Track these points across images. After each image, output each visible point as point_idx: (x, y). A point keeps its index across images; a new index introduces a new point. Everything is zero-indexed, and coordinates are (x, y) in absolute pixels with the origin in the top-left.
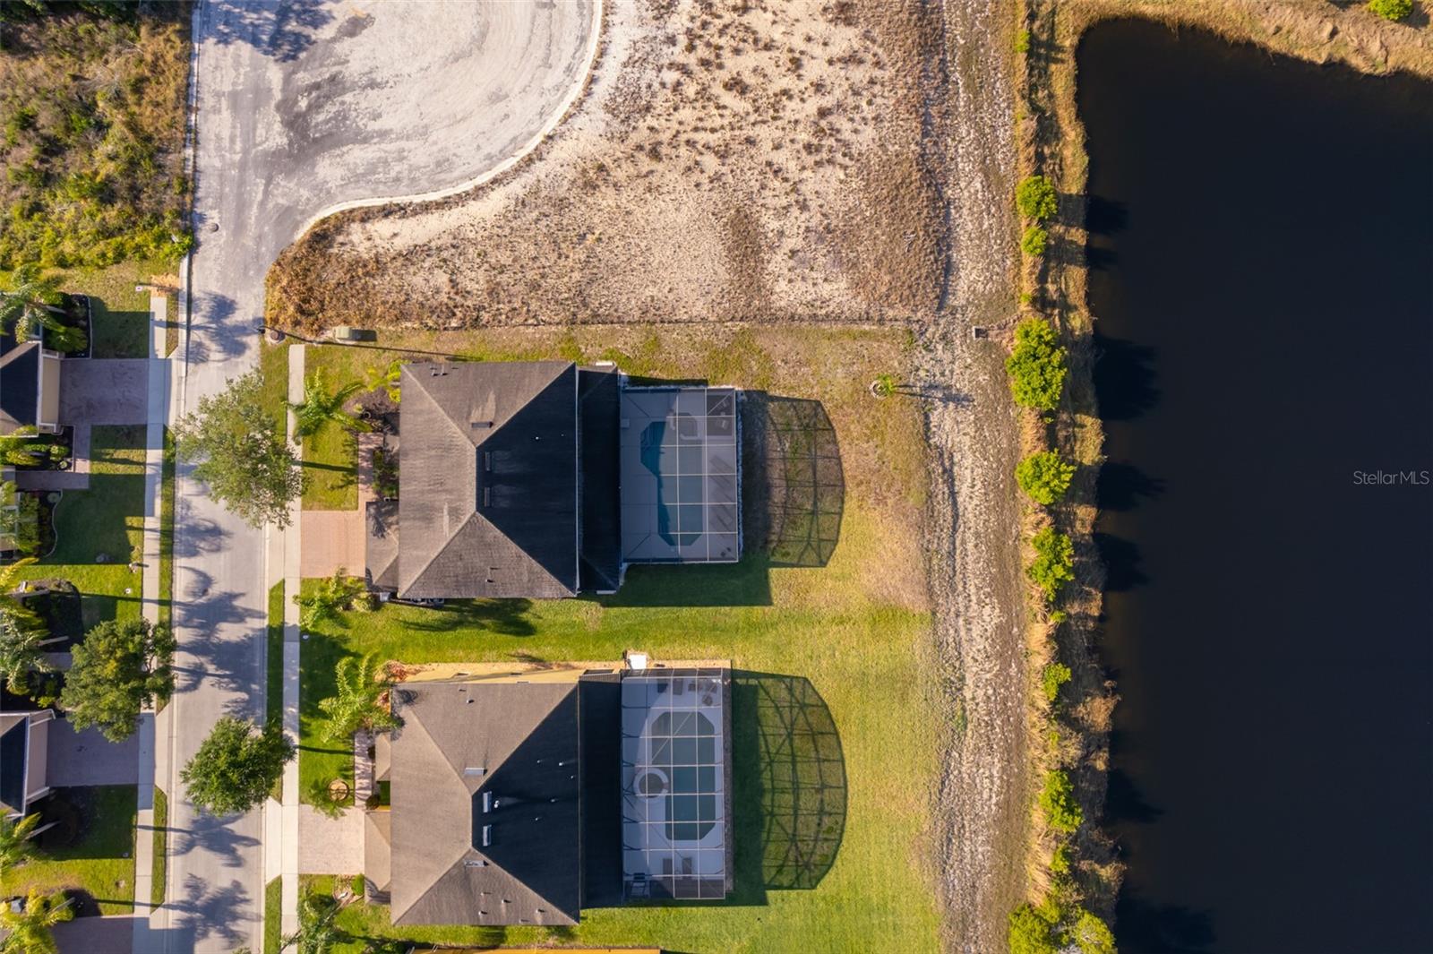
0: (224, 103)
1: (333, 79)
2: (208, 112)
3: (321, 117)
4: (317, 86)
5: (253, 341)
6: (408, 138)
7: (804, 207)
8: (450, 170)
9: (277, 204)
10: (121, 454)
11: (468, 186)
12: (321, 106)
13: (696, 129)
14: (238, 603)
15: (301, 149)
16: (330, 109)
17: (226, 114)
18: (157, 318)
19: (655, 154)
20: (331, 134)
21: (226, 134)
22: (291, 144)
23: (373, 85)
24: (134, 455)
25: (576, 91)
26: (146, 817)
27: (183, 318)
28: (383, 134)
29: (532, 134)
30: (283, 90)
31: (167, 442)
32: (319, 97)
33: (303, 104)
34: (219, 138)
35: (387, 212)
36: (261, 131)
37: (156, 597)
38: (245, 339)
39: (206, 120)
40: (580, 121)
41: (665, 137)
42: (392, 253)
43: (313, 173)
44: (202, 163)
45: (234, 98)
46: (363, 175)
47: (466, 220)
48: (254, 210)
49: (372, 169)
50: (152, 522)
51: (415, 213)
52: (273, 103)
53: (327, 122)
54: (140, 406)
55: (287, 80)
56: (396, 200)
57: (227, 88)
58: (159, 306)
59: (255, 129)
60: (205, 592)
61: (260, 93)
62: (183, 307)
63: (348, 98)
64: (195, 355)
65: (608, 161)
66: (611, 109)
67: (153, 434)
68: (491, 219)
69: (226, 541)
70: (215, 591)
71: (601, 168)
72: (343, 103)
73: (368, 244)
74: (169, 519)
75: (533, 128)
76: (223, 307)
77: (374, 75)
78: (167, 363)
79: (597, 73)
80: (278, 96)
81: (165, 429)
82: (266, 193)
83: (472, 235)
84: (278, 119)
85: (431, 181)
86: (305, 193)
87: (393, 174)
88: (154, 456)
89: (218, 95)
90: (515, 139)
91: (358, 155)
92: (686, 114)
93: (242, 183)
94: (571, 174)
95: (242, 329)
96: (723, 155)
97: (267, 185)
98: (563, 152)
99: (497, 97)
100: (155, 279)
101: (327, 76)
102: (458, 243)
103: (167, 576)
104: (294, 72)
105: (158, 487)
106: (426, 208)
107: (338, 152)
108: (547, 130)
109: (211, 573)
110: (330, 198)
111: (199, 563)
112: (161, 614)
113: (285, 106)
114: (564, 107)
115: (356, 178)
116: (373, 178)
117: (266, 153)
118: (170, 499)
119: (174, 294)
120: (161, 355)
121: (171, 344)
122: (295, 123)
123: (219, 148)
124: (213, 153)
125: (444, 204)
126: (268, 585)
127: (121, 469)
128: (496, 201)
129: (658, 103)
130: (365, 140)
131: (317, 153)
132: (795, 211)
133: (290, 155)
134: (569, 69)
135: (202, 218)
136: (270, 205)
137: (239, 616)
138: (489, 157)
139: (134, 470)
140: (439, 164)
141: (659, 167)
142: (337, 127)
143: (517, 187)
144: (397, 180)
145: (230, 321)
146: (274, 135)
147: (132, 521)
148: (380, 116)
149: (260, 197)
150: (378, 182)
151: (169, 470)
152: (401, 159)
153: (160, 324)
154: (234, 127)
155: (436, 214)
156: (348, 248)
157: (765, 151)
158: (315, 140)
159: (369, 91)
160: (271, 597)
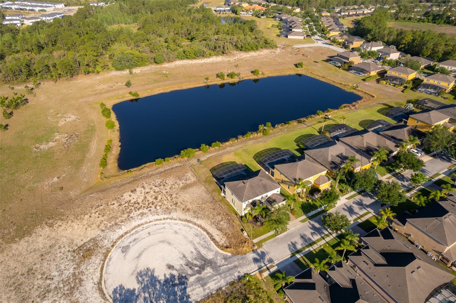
0: (206, 287)
1: (187, 265)
2: (210, 290)
3: (198, 263)
4: (190, 268)
5: (259, 251)
6: (194, 244)
7: (176, 183)
8: (197, 233)
9: (225, 262)
10: (303, 262)
11: (199, 229)
12: (195, 264)
13: (168, 200)
14: (311, 227)
15: (208, 263)
16: (195, 262)
17: (208, 285)
18: (269, 273)
19: (177, 203)
20: (201, 259)
21: (214, 282)
22: (208, 266)
23: (184, 256)
24: (301, 260)
25: (168, 221)
26: (359, 221)
27: (265, 267)
28: (196, 249)
29: (182, 224)
30: (195, 275)
31: (293, 255)
32: (193, 266)
33: (196, 269)
34: (216, 284)
35: (213, 240)
36: (209, 275)
37: (324, 240)
38: (260, 253)
39: (213, 289)
40: (175, 217)
41: (172, 204)
42: (222, 233)
43: (213, 258)
44: (225, 284)
45: (203, 285)
46: (207, 248)
47: (207, 224)
48: (229, 266)
49: (205, 247)
50: (311, 249)
51: (211, 234)
52: (200, 275)
53: (198, 261)
54: (291, 264)
55: (192, 275)
56: (210, 240)
57: (201, 289)
58: (266, 274)
59: (209, 276)
60: (314, 233)
61: (199, 280)
62: (262, 269)
63: (190, 260)
64: (271, 261)
65: (182, 209)
66: (170, 213)
67: (294, 259)
68: (204, 221)
69: (302, 234)
70: (313, 231)
71: (183, 209)
72: (192, 260)
73: (223, 239)
74: (307, 246)
75: (180, 224)
76: (256, 260)
77: (182, 257)
78: (277, 265)
79: (162, 219)
80: (197, 275)
81: (291, 257)
82: (223, 265)
83: (210, 222)
84: (203, 272)
85: (202, 235)
86: (219, 258)
87: (204, 243)
88: (298, 256)
89: (204, 290)
90: (184, 226)
91: (203, 252)
92: (165, 202)
93: (224, 272)
94: (187, 213)
95: (258, 254)
96: (171, 195)
97: (222, 266)
98: (183, 216)
99: (176, 232)
100: (260, 278)
101: (187, 267)
102: (212, 223)
103: (318, 240)
104: (189, 275)
105: (304, 252)
106: (208, 233)
107: (205, 256)
108: (180, 222)
109: (310, 233)
110: (217, 252)
111: (311, 237)
112: (326, 238)
113: (199, 272)
114: (173, 221)
115: (209, 249)
116: (207, 246)
117: (214, 271)
118: (304, 248)
119: (261, 272)
120: (276, 267)
121: (272, 266)
122: (202, 268)
123: (219, 282)
124: (220, 283)
125: (206, 230)
126: (303, 224)
127: (306, 260)
128: (199, 222)
129: (165, 207)
130: (199, 252)
131: (207, 260)
132: (178, 183)
133: (211, 265)
134: (164, 224)
135: (239, 277)
136: (226, 263)
137: (313, 225)
138: (191, 228)
139: (304, 258)
140: (197, 236)
141: (179, 202)
142: (199, 259)
143: (195, 220)
144: (205, 242)
145: (258, 258)
146: (208, 271)
147: (314, 252)
148: (191, 252)
149: (225, 266)
150: (207, 245)
151: (298, 252)
152: (200, 243)
153: (270, 271)
154: (211, 281)
155: (209, 231)
156: (226, 242)
157: (168, 190)
158: (205, 261)
159: (186, 257)
160: (304, 222)
